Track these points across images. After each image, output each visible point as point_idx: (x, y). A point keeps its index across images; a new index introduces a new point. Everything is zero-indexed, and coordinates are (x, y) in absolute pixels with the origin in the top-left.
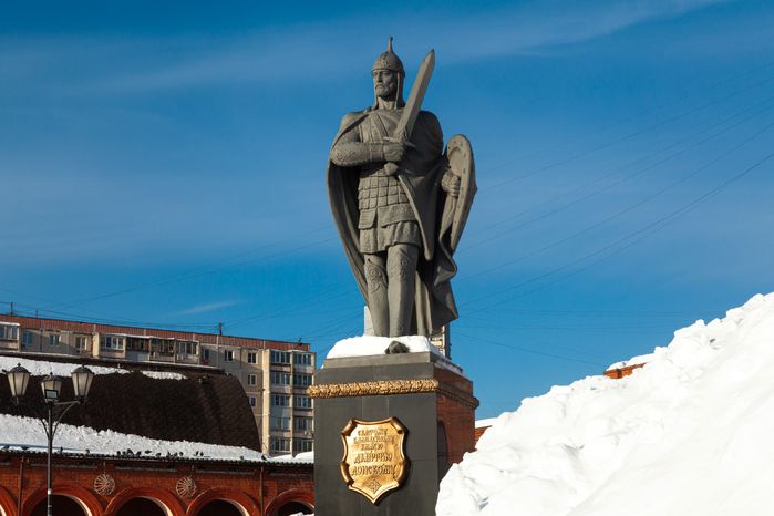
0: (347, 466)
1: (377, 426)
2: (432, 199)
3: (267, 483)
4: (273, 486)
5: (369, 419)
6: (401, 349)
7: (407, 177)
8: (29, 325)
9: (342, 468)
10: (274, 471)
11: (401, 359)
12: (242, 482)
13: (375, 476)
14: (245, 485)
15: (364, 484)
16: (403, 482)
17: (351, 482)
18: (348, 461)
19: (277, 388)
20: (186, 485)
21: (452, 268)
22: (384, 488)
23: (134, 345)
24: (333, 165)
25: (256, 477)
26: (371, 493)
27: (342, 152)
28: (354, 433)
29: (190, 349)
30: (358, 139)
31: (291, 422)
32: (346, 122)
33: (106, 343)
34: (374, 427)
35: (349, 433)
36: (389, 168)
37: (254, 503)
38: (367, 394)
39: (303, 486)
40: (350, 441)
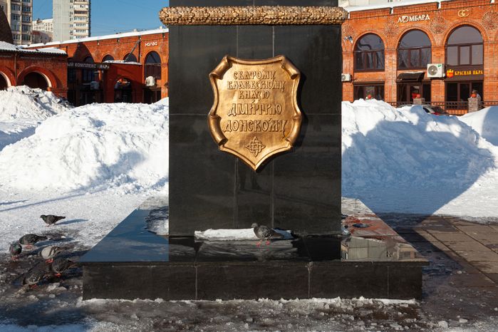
0: (218, 119)
1: (261, 68)
3: (19, 62)
4: (22, 65)
9: (212, 122)
10: (23, 56)
12: (5, 61)
13: (257, 134)
14: (7, 63)
15: (242, 144)
17: (225, 140)
18: (219, 113)
19: (14, 12)
25: (12, 59)
26: (251, 157)
28: (228, 76)
31: (21, 28)
34: (256, 68)
35: (220, 75)
37: (11, 72)
38: (245, 23)
39: (39, 64)
40: (222, 85)
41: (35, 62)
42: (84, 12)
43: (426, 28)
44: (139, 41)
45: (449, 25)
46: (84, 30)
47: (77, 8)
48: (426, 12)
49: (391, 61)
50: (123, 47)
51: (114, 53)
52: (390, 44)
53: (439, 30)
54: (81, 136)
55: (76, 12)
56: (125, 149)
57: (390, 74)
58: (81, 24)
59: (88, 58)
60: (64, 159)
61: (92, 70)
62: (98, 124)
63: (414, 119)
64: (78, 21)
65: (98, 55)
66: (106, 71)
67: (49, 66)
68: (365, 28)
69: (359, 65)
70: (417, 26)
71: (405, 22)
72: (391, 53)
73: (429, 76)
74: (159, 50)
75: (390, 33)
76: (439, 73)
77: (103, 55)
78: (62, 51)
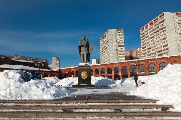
2: (88, 49)
4: (51, 73)
5: (84, 71)
6: (87, 64)
7: (86, 47)
8: (22, 57)
9: (81, 76)
11: (87, 65)
13: (84, 77)
16: (87, 78)
20: (43, 73)
21: (90, 56)
22: (85, 78)
23: (32, 59)
24: (79, 45)
27: (80, 44)
29: (38, 60)
30: (81, 43)
32: (80, 41)
33: (30, 59)
36: (85, 46)
37: (49, 75)
38: (83, 69)
39: (54, 73)
40: (82, 73)
41: (53, 73)
42: (58, 63)
43: (118, 67)
44: (70, 69)
45: (122, 66)
46: (58, 67)
47: (57, 62)
48: (118, 64)
49: (113, 72)
50: (68, 70)
51: (66, 71)
52: (113, 69)
53: (120, 67)
54: (67, 80)
55: (57, 63)
56: (72, 82)
57: (113, 74)
58: (58, 66)
59: (61, 72)
60: (66, 83)
61: (62, 74)
62: (69, 80)
63: (107, 79)
64: (57, 65)
65: (63, 72)
66: (65, 74)
67: (56, 73)
68: (109, 67)
69: (108, 73)
70: (117, 66)
71: (115, 66)
72: (113, 71)
73: (119, 74)
74: (74, 70)
75: (113, 67)
76: (121, 74)
77: (64, 71)
78: (58, 71)
